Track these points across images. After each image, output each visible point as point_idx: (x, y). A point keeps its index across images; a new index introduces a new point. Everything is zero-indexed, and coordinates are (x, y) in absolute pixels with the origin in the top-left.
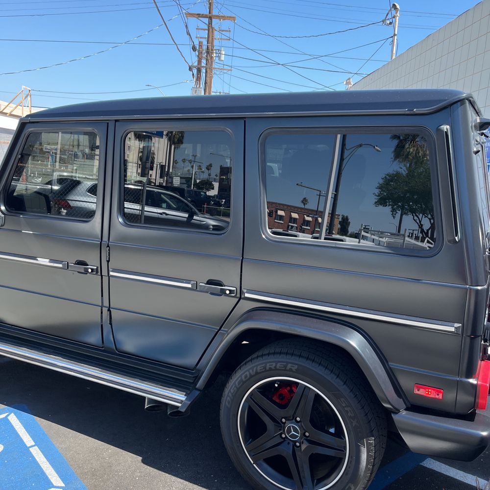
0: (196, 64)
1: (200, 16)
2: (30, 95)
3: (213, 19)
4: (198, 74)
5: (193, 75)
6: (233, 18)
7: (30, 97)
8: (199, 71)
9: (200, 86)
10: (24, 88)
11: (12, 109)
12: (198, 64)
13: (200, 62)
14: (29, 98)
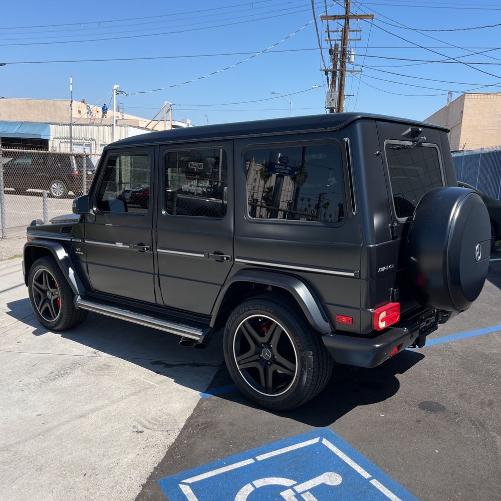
0: (331, 67)
1: (337, 17)
2: (172, 110)
3: (350, 20)
4: (333, 78)
5: (328, 79)
6: (372, 17)
7: (172, 111)
8: (334, 74)
9: (335, 90)
10: (167, 103)
11: (153, 125)
12: (334, 68)
13: (335, 65)
14: (170, 112)
